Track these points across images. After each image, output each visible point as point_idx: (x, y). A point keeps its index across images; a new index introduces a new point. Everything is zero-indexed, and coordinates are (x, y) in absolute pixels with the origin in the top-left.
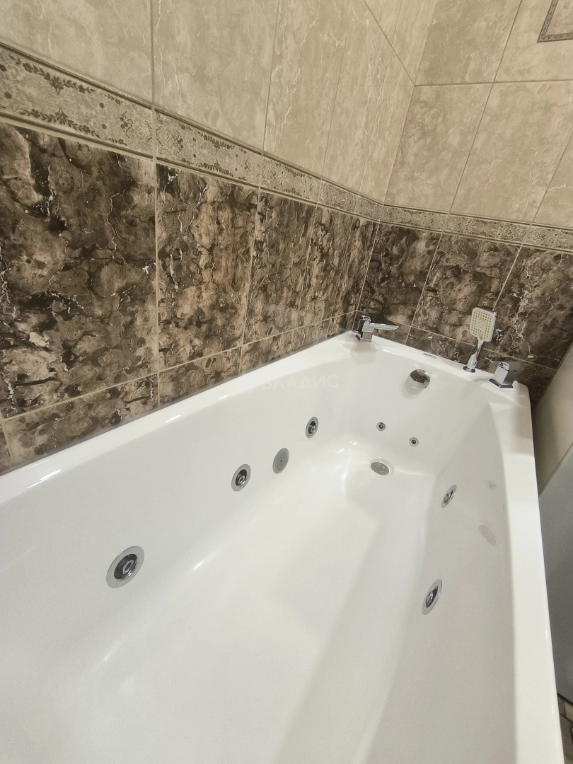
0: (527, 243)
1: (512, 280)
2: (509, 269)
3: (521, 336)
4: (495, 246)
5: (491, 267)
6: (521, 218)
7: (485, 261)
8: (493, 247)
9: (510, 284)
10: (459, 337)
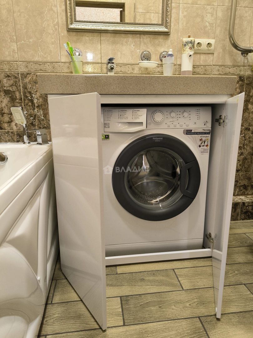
0: (21, 71)
1: (24, 91)
2: (20, 86)
3: (43, 118)
4: (7, 75)
5: (11, 86)
6: (12, 59)
7: (6, 83)
8: (6, 75)
9: (24, 93)
10: (15, 128)
